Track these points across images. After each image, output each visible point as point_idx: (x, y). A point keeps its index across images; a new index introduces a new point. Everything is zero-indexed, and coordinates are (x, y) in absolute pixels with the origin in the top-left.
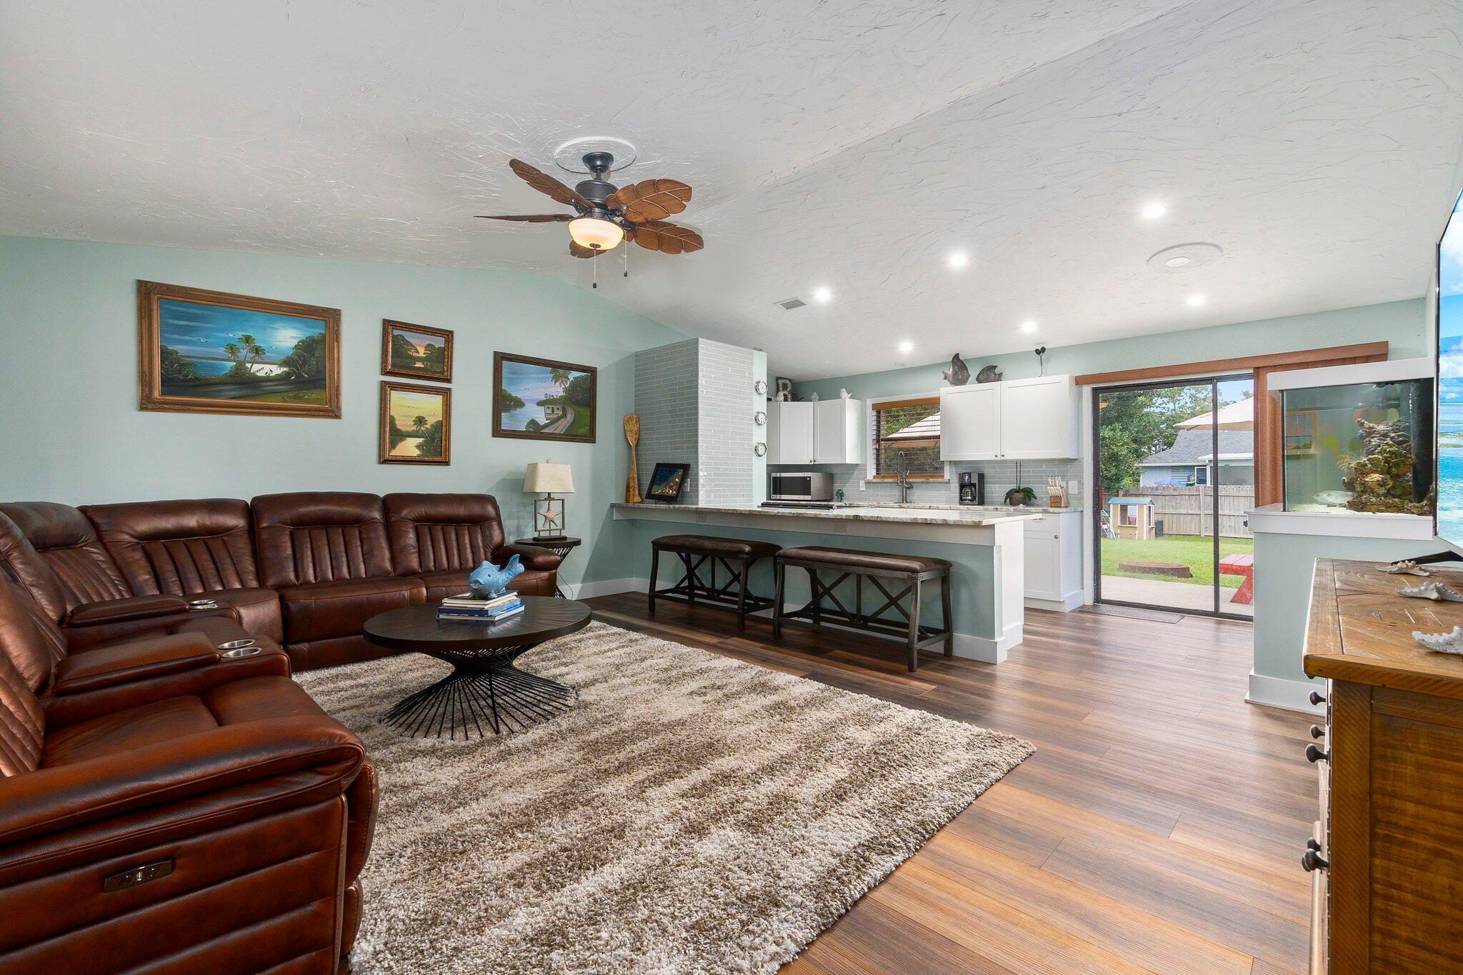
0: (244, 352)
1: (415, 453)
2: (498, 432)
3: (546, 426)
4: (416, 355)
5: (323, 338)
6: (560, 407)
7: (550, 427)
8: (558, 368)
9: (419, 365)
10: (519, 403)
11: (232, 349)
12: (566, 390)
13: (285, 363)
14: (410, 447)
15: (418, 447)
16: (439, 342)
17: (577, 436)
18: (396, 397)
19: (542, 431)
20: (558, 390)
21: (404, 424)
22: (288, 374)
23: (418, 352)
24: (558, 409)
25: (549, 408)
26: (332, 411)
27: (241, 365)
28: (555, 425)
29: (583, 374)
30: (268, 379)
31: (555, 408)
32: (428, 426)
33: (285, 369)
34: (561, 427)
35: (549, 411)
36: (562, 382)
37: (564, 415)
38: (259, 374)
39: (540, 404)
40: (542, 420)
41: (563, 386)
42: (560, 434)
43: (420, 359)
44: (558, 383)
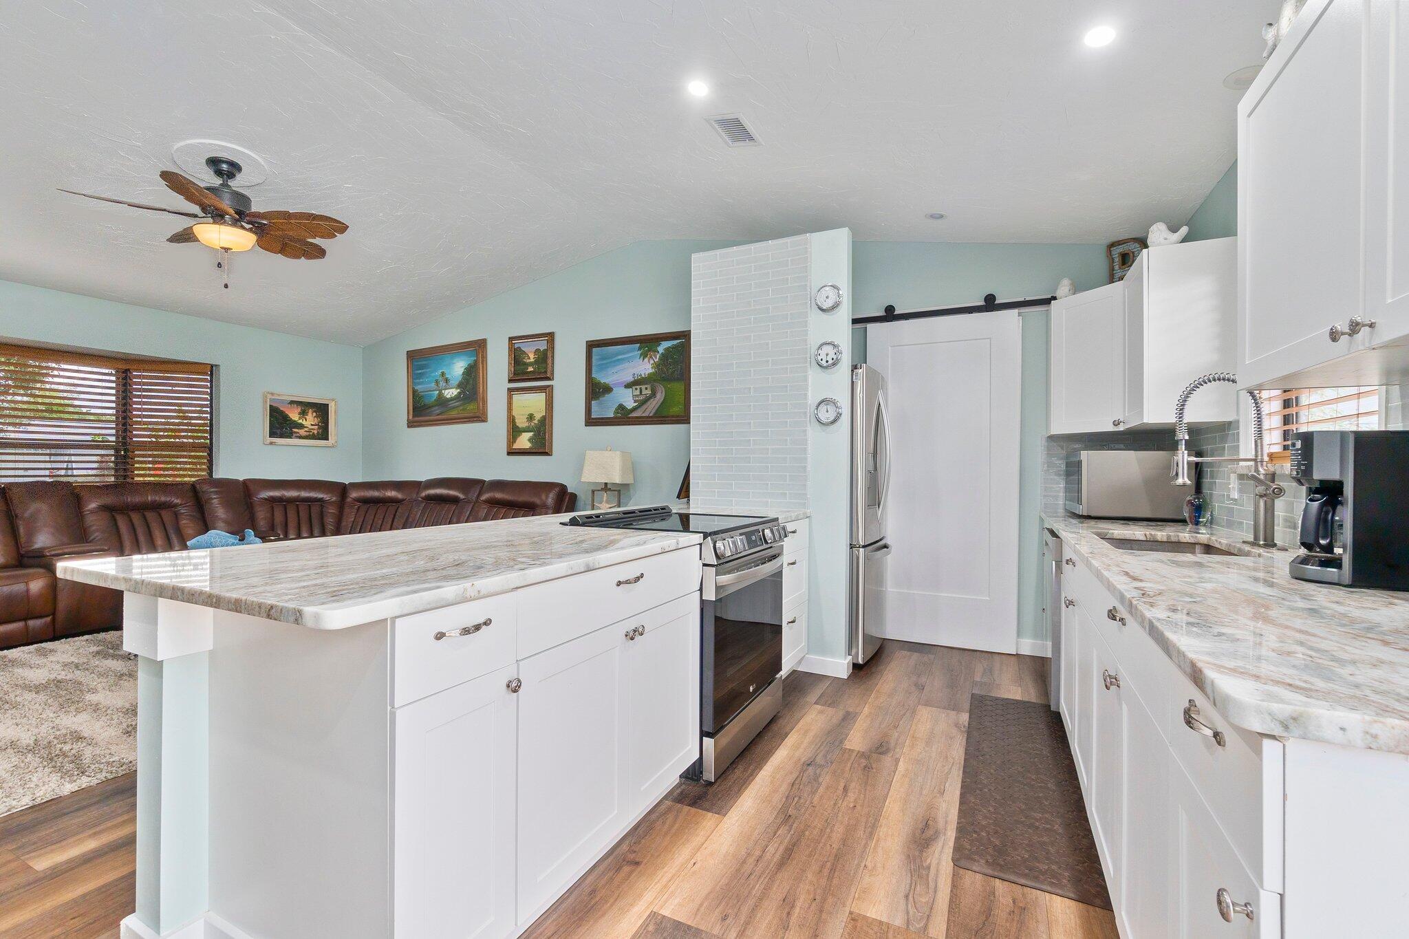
0: (442, 384)
1: (527, 445)
2: (591, 421)
3: (634, 409)
4: (528, 361)
5: (476, 362)
6: (648, 386)
7: (639, 410)
8: (647, 343)
9: (530, 369)
10: (607, 389)
11: (437, 382)
12: (657, 366)
13: (459, 386)
14: (524, 441)
15: (529, 440)
16: (542, 345)
17: (668, 417)
18: (517, 398)
19: (630, 416)
20: (646, 367)
21: (521, 422)
22: (459, 393)
23: (529, 358)
24: (646, 389)
25: (636, 389)
26: (480, 417)
27: (440, 394)
28: (644, 407)
29: (675, 342)
30: (452, 399)
31: (643, 387)
32: (536, 422)
33: (459, 390)
34: (651, 408)
35: (638, 392)
36: (651, 357)
37: (654, 394)
38: (448, 396)
39: (628, 386)
40: (630, 404)
41: (652, 362)
42: (648, 417)
43: (531, 364)
44: (646, 360)
